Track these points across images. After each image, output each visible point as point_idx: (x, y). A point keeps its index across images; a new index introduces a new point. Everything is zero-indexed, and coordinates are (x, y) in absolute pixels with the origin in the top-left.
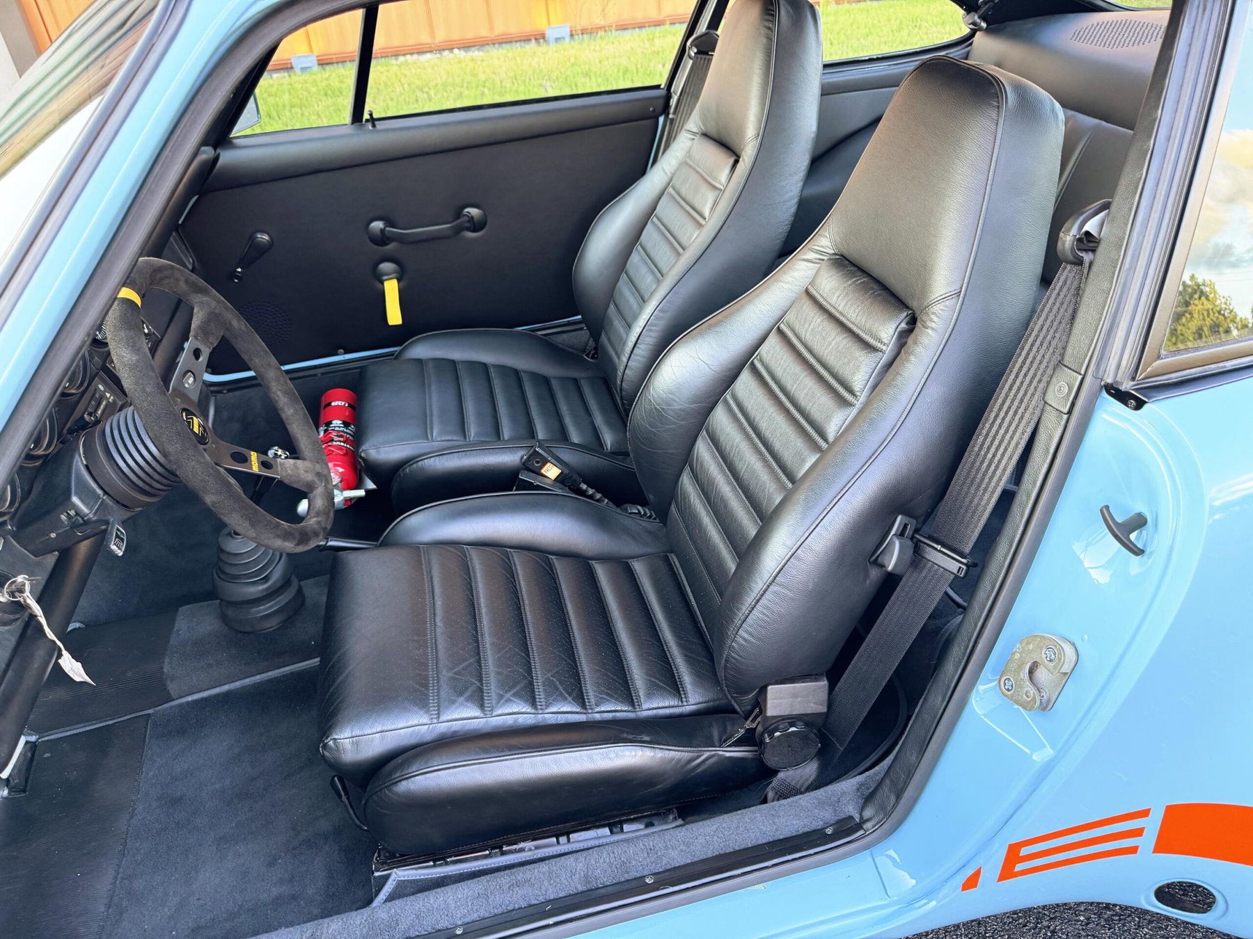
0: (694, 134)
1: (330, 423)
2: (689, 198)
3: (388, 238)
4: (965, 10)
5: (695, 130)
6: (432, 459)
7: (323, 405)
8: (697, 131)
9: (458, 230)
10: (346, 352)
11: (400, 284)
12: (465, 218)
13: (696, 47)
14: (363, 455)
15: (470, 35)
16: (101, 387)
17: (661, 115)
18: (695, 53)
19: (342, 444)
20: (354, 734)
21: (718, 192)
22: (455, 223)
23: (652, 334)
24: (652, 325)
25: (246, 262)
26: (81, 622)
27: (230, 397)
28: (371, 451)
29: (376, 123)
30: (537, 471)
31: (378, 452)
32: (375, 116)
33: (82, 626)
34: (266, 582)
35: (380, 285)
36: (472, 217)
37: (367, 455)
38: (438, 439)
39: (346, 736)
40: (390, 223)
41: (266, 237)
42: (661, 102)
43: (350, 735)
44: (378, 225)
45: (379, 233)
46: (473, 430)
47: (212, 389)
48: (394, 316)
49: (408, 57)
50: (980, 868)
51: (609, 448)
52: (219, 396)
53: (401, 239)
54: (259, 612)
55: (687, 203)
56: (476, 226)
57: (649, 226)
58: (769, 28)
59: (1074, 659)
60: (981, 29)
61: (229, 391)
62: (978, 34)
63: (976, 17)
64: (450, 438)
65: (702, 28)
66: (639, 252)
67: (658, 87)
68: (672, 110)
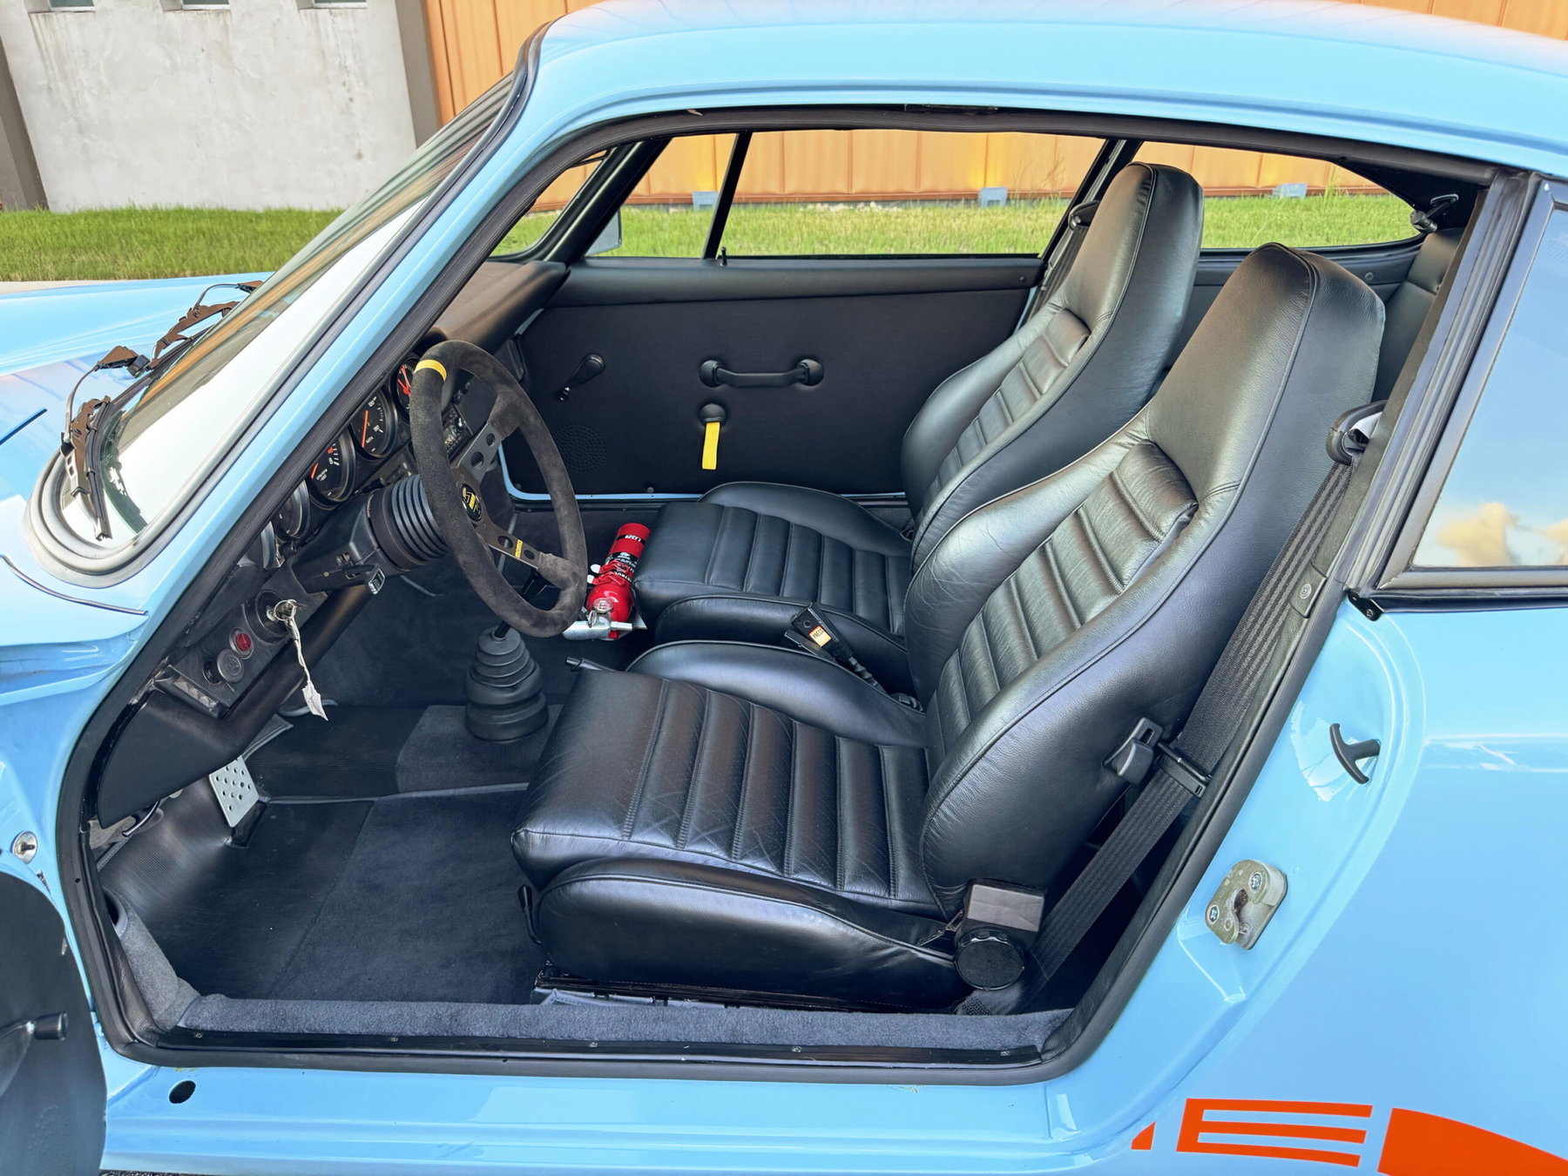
0: (1058, 308)
1: (616, 555)
2: (1033, 373)
3: (718, 380)
4: (1414, 208)
5: (1059, 304)
6: (702, 601)
7: (618, 535)
8: (1061, 305)
9: (793, 380)
10: (654, 492)
11: (723, 428)
12: (802, 370)
13: (1080, 217)
14: (636, 585)
15: (891, 188)
16: (405, 465)
17: (1033, 286)
18: (1078, 224)
19: (623, 576)
20: (546, 831)
21: (1061, 369)
22: (788, 373)
23: (955, 507)
24: (957, 497)
25: (576, 382)
26: (337, 701)
27: (532, 516)
28: (645, 583)
29: (728, 260)
30: (805, 633)
31: (652, 586)
32: (729, 253)
33: (336, 704)
34: (513, 691)
35: (703, 427)
36: (808, 369)
37: (640, 586)
38: (714, 584)
39: (538, 830)
40: (724, 364)
41: (599, 360)
42: (1034, 273)
43: (542, 830)
44: (711, 364)
45: (711, 370)
46: (752, 582)
47: (517, 505)
48: (710, 461)
49: (819, 206)
50: (1154, 1124)
51: (896, 630)
52: (522, 513)
53: (731, 382)
54: (500, 720)
55: (1032, 380)
56: (811, 379)
57: (991, 401)
58: (1143, 203)
59: (1281, 890)
60: (1431, 231)
61: (534, 510)
62: (1429, 237)
63: (1424, 217)
64: (726, 585)
65: (1090, 197)
66: (975, 427)
67: (1034, 256)
68: (1045, 282)
